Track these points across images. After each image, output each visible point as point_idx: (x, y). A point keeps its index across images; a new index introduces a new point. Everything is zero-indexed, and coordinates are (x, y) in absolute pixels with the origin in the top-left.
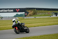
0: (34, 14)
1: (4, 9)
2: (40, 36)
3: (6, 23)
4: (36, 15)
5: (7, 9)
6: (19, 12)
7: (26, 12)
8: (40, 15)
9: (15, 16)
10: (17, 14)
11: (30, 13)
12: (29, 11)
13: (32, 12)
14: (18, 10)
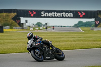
1: (54, 11)
3: (57, 38)
5: (62, 12)
7: (97, 19)
9: (76, 25)
14: (82, 14)
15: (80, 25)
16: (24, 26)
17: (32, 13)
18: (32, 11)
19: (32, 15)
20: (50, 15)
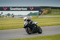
0: (49, 13)
1: (17, 7)
2: (55, 35)
3: (19, 22)
4: (51, 14)
6: (33, 10)
7: (40, 11)
8: (54, 14)
9: (28, 14)
10: (31, 13)
11: (44, 12)
12: (44, 10)
13: (47, 11)
14: (32, 8)
15: (31, 14)
16: (1, 16)
17: (5, 8)
18: (5, 7)
19: (5, 10)
20: (15, 9)
